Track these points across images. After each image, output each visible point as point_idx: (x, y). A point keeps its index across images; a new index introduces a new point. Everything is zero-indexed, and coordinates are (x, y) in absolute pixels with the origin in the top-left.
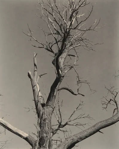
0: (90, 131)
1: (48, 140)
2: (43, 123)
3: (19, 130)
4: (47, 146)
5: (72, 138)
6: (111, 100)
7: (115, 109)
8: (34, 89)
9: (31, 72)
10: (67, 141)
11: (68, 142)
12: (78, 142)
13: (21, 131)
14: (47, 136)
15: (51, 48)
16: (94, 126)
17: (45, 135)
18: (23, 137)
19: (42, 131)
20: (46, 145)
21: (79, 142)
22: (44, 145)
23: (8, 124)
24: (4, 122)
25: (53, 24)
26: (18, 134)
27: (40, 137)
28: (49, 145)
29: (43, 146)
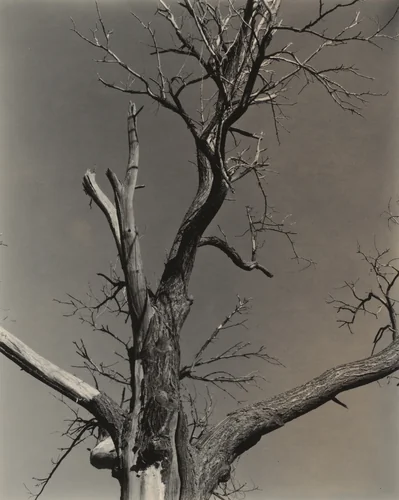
0: (310, 393)
1: (176, 415)
2: (155, 352)
3: (63, 372)
4: (172, 434)
5: (251, 414)
6: (371, 295)
7: (384, 329)
8: (127, 229)
9: (94, 174)
10: (238, 421)
11: (238, 425)
12: (273, 427)
13: (70, 376)
14: (171, 400)
15: (175, 98)
16: (321, 379)
17: (164, 394)
18: (80, 397)
19: (149, 381)
20: (168, 431)
21: (278, 427)
22: (163, 428)
23: (26, 347)
24: (9, 339)
25: (172, 19)
26: (59, 385)
27: (145, 402)
28: (177, 431)
29: (160, 432)
